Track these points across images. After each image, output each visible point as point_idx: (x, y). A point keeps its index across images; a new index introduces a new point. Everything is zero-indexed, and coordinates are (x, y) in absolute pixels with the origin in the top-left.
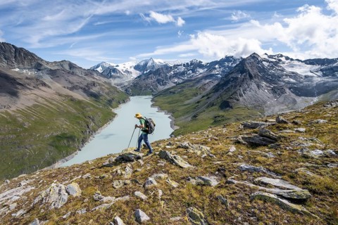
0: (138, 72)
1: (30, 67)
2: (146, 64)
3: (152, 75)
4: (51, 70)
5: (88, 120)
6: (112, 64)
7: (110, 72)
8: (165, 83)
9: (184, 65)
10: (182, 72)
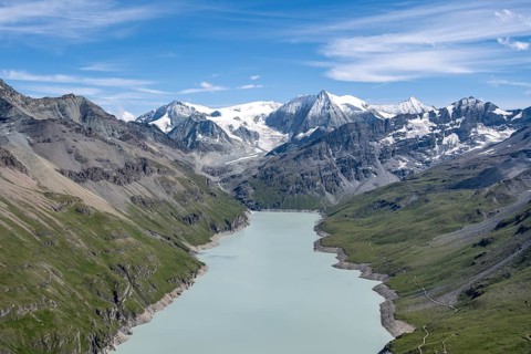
0: (278, 133)
3: (323, 144)
5: (117, 277)
6: (201, 109)
7: (193, 133)
8: (364, 171)
9: (432, 114)
10: (424, 137)
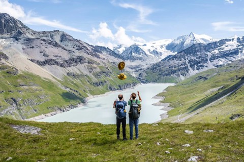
1: (8, 36)
2: (183, 43)
3: (182, 53)
4: (29, 40)
8: (201, 66)
9: (238, 39)
10: (234, 50)
